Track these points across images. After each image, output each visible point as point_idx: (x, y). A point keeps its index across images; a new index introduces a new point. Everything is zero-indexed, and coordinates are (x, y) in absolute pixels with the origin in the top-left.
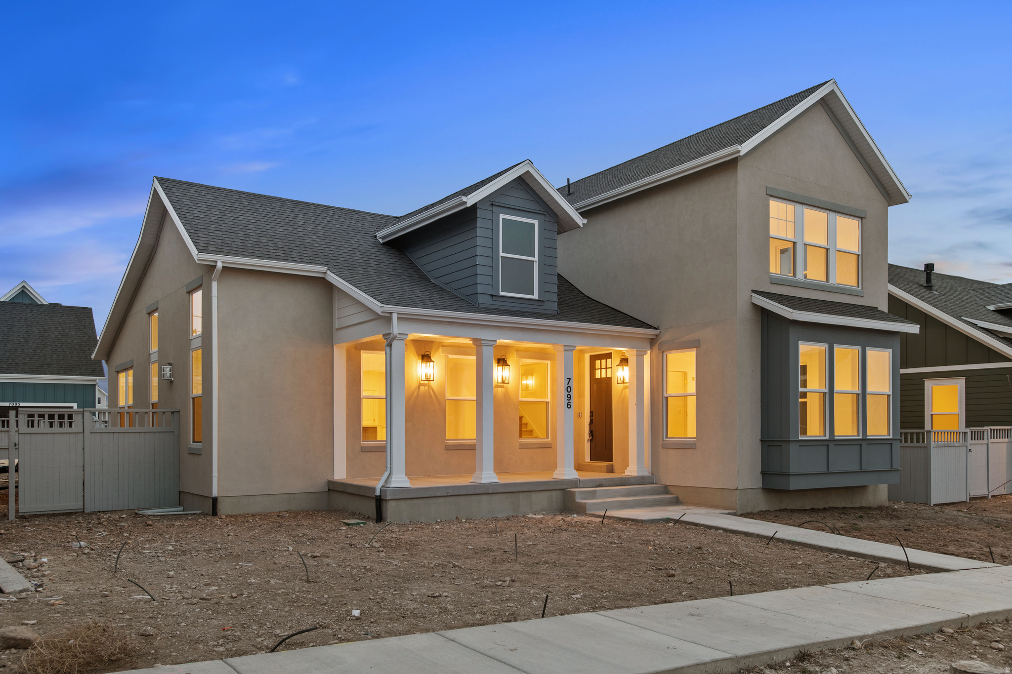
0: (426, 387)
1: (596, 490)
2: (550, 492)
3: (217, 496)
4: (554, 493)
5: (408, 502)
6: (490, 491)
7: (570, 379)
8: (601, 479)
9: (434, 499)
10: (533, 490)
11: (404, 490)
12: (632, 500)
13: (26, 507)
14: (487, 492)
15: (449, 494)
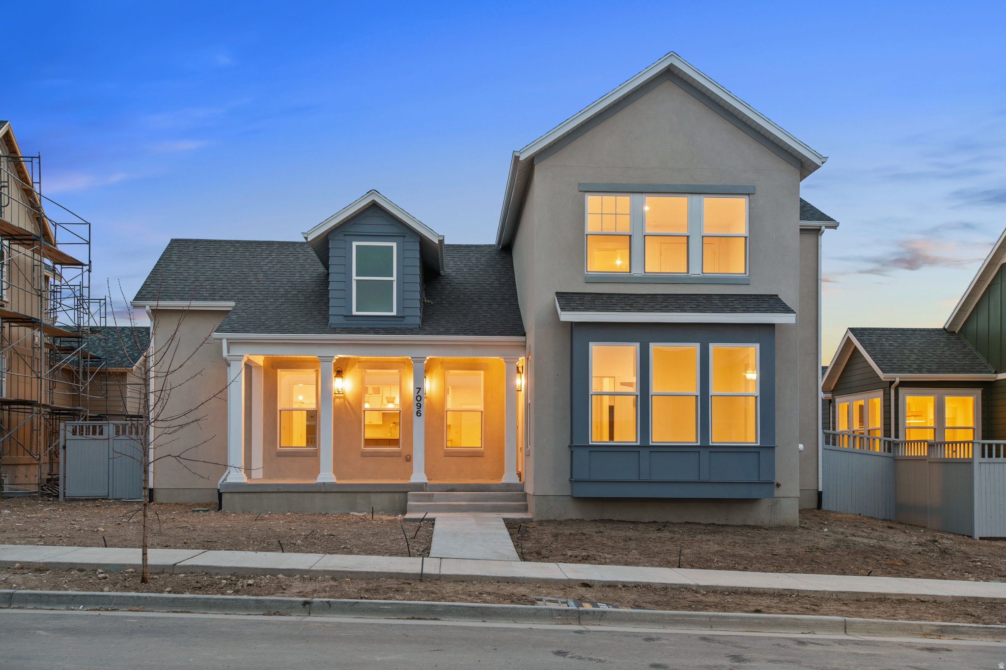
0: (342, 400)
1: (433, 494)
2: (392, 494)
3: (152, 487)
4: (397, 496)
5: (241, 495)
6: (326, 490)
7: (420, 388)
8: (453, 484)
9: (266, 494)
10: (371, 491)
11: (236, 485)
12: (465, 505)
13: (70, 493)
14: (319, 490)
15: (280, 491)
